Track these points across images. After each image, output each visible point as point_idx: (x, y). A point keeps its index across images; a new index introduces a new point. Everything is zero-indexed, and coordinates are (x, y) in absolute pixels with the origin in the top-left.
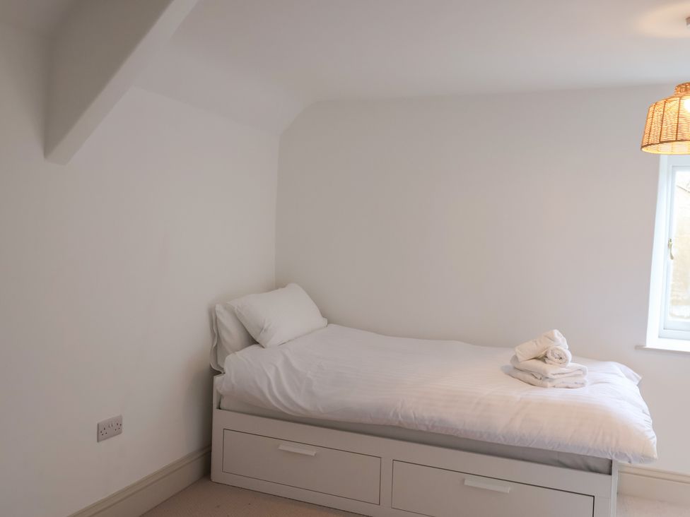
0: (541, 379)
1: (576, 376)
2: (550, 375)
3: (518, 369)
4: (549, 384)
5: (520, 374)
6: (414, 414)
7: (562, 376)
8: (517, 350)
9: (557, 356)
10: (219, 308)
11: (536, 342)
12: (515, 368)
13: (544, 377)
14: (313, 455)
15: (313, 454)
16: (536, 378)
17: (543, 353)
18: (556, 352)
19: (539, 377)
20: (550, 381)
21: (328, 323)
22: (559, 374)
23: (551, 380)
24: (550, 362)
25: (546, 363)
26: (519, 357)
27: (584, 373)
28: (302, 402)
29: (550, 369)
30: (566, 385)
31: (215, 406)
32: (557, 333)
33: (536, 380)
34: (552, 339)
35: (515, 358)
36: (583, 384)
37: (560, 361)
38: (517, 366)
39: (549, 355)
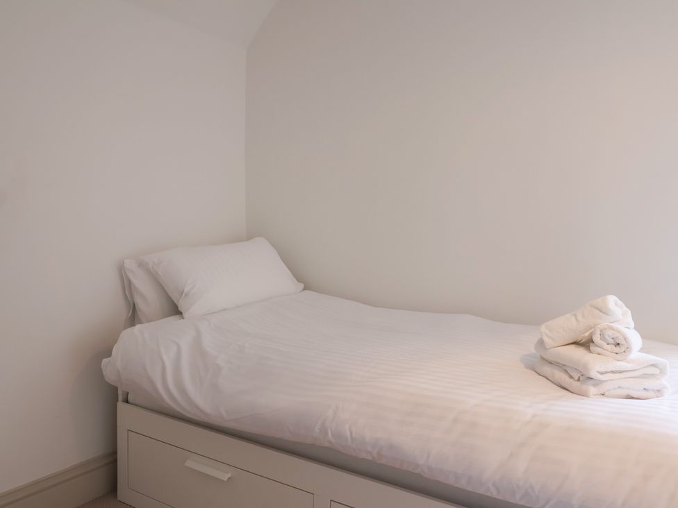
0: (579, 380)
1: (644, 376)
2: (594, 374)
3: (547, 361)
4: (592, 390)
5: (547, 370)
6: (351, 434)
7: (618, 376)
8: (543, 328)
9: (612, 341)
10: (129, 264)
11: (575, 315)
12: (543, 359)
13: (585, 378)
14: (226, 480)
15: (225, 477)
16: (571, 377)
17: (587, 334)
18: (609, 333)
19: (576, 376)
20: (594, 385)
21: (304, 289)
22: (613, 372)
23: (597, 383)
24: (599, 350)
25: (590, 352)
26: (546, 339)
27: (662, 372)
28: (203, 402)
29: (595, 363)
30: (625, 392)
31: (120, 398)
32: (612, 301)
33: (572, 380)
34: (604, 311)
35: (541, 343)
36: (659, 392)
37: (616, 349)
38: (545, 357)
39: (597, 338)
